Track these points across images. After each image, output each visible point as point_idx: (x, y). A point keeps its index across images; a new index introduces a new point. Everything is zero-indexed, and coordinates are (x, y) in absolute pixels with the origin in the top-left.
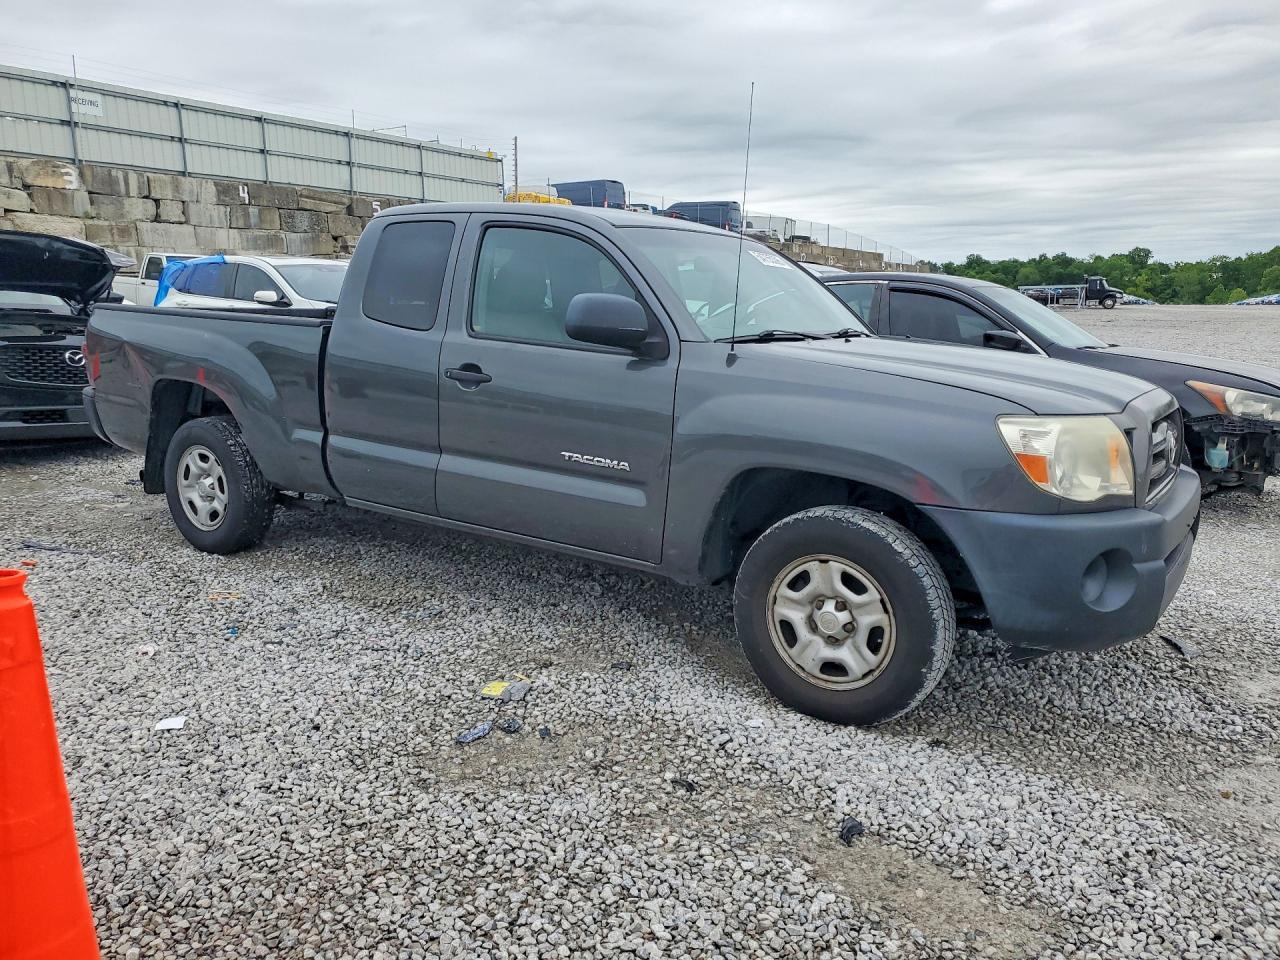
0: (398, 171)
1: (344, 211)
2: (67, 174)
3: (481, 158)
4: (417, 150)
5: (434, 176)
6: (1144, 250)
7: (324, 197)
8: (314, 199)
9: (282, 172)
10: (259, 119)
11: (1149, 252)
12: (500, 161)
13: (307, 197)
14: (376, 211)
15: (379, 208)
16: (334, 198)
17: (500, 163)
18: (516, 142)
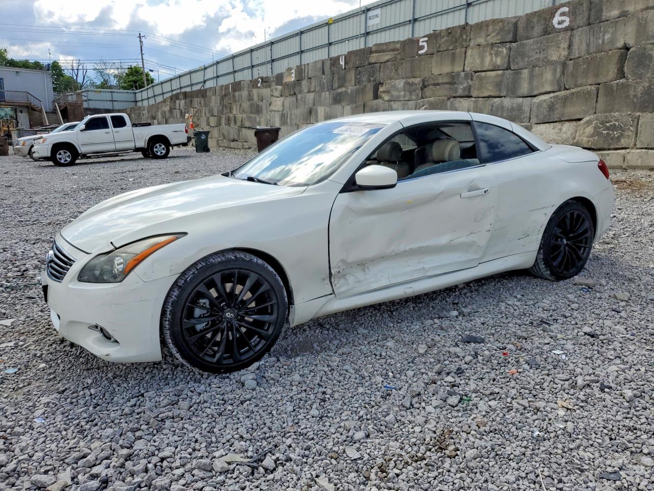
2: (293, 73)
7: (384, 48)
14: (422, 48)
15: (425, 44)
16: (391, 47)
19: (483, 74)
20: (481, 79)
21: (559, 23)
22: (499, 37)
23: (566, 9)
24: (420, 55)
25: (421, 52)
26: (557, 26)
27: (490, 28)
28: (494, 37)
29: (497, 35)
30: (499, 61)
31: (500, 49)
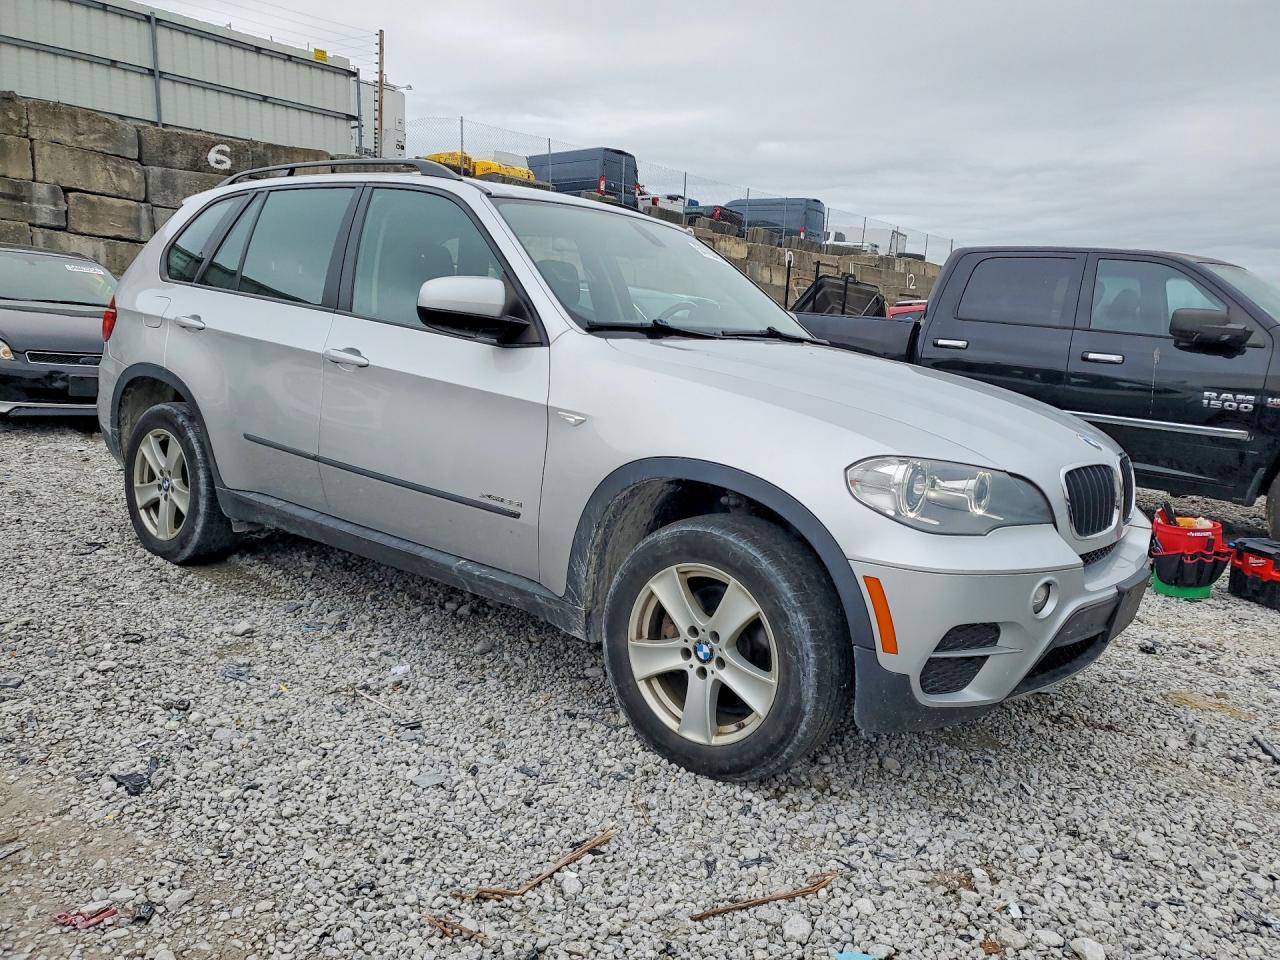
3: (310, 64)
12: (355, 74)
17: (353, 78)
18: (381, 40)
19: (94, 198)
20: (92, 205)
21: (217, 162)
22: (109, 145)
23: (228, 149)
26: (213, 164)
27: (83, 124)
28: (95, 140)
29: (104, 139)
30: (126, 185)
31: (123, 167)
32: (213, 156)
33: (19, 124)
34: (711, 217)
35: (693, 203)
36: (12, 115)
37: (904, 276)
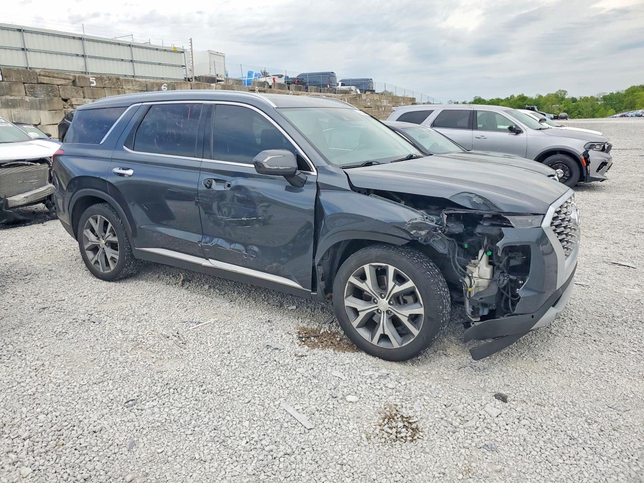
0: (117, 60)
1: (71, 84)
3: (171, 51)
4: (129, 47)
5: (141, 62)
6: (563, 91)
7: (56, 75)
8: (49, 77)
9: (38, 62)
10: (20, 30)
11: (566, 92)
12: (183, 52)
13: (44, 76)
14: (93, 83)
15: (94, 81)
16: (63, 76)
17: (183, 54)
18: (191, 41)
23: (166, 85)
24: (93, 87)
25: (92, 85)
27: (134, 83)
29: (139, 86)
32: (163, 87)
33: (121, 85)
34: (294, 84)
35: (287, 78)
36: (119, 83)
37: (365, 100)
